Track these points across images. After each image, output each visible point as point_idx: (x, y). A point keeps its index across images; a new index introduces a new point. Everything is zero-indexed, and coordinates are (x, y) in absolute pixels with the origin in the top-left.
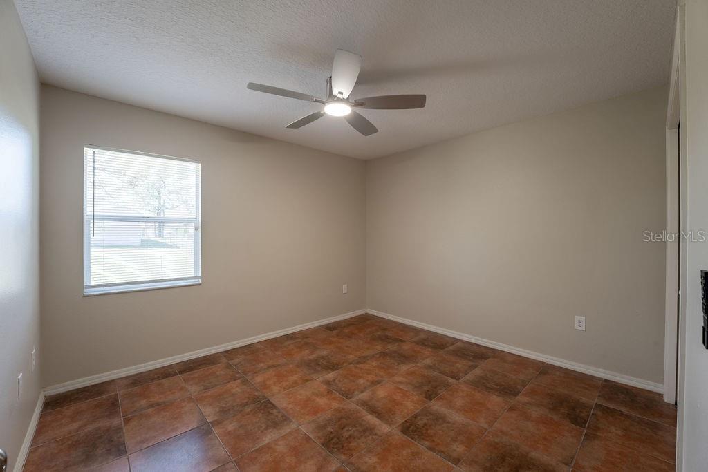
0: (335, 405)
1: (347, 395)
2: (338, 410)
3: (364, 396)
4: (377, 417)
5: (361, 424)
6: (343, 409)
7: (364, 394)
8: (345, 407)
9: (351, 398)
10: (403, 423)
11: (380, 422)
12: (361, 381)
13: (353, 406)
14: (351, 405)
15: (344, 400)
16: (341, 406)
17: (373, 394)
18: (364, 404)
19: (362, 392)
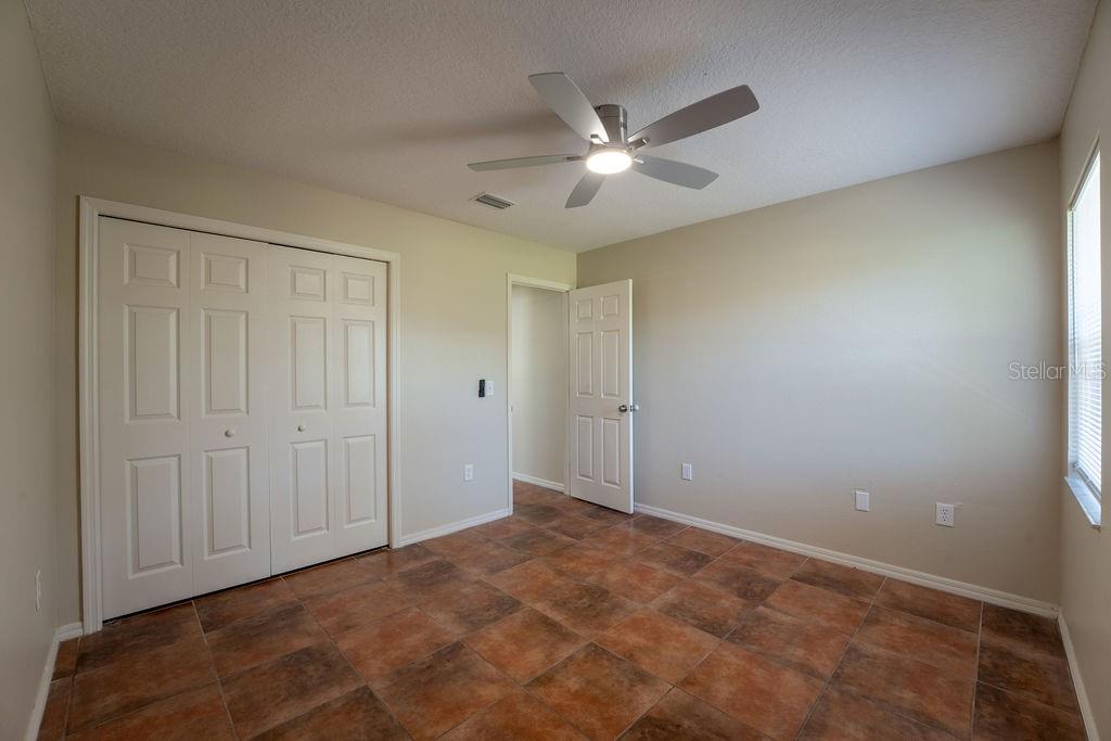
0: (611, 633)
1: (597, 652)
2: (605, 626)
3: (566, 651)
4: (548, 618)
5: (570, 610)
6: (596, 628)
7: (566, 655)
8: (595, 631)
9: (589, 645)
10: (516, 611)
11: (545, 613)
12: (573, 683)
13: (582, 632)
14: (587, 635)
15: (600, 642)
16: (600, 632)
17: (551, 654)
18: (566, 637)
19: (571, 658)
